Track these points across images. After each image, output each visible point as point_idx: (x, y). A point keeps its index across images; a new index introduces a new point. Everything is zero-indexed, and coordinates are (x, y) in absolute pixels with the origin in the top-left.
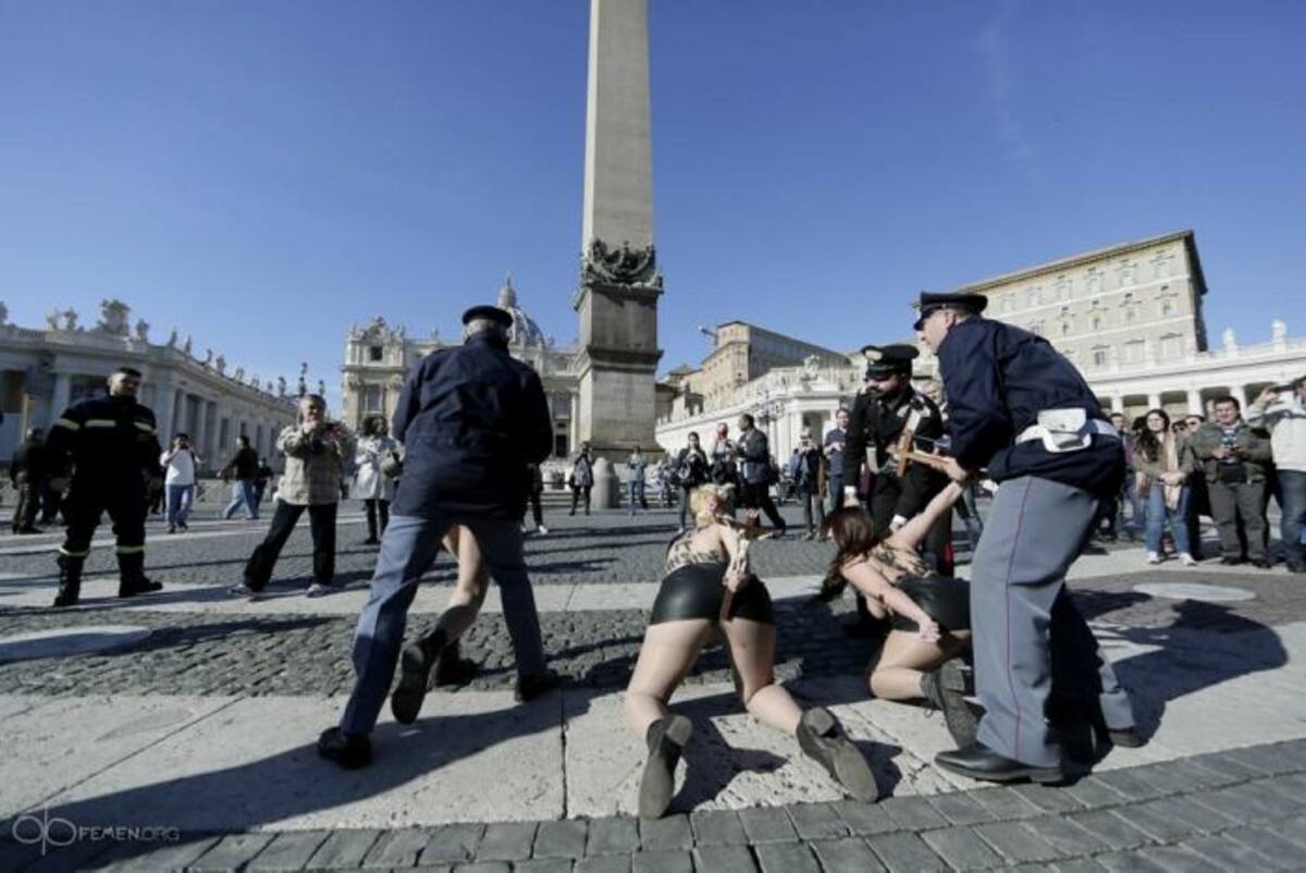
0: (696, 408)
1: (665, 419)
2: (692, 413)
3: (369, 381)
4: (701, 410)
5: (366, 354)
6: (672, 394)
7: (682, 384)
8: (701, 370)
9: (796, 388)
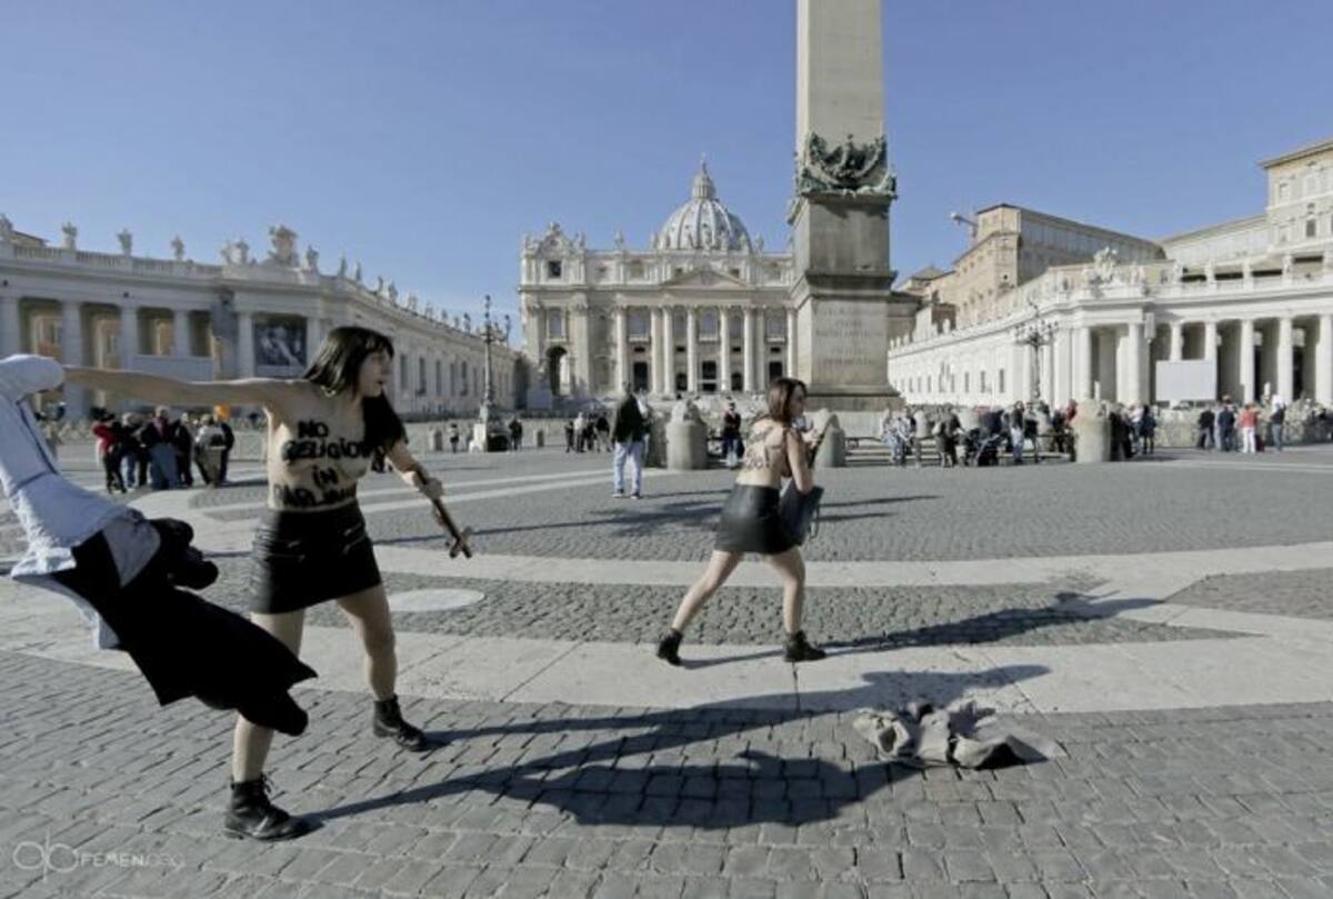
0: (947, 323)
1: (906, 338)
2: (940, 330)
3: (549, 303)
4: (953, 326)
5: (544, 271)
6: (915, 306)
7: (928, 292)
8: (953, 272)
9: (1081, 295)
